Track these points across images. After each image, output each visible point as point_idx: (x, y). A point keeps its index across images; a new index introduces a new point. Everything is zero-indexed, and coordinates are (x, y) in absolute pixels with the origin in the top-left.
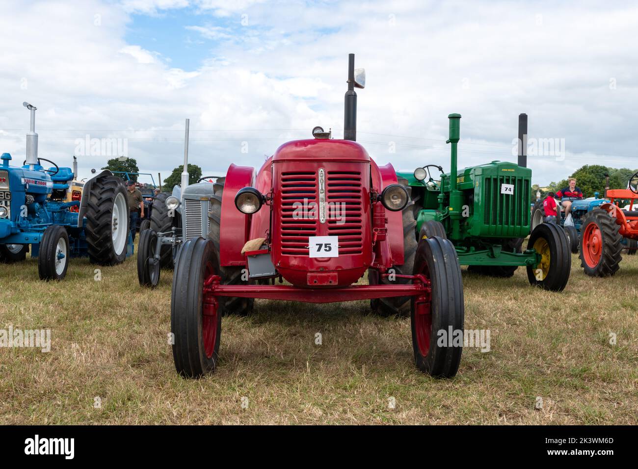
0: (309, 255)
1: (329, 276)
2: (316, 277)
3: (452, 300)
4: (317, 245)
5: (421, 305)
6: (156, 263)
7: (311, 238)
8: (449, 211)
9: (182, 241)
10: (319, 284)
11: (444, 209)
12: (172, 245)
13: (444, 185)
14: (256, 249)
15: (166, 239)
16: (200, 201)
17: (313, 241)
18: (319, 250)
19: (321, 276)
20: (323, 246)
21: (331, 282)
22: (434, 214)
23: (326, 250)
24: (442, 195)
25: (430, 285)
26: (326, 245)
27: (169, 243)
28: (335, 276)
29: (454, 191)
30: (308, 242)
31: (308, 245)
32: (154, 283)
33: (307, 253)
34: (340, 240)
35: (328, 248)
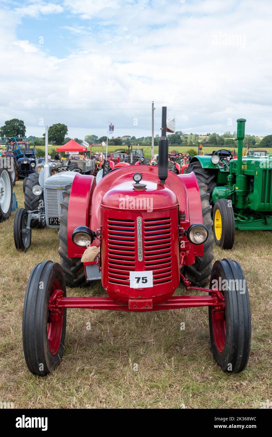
0: (129, 285)
1: (145, 302)
2: (135, 303)
3: (242, 323)
4: (136, 278)
5: (217, 312)
6: (28, 232)
7: (131, 273)
8: (235, 189)
9: (45, 217)
10: (138, 308)
11: (232, 185)
12: (38, 220)
13: (232, 168)
14: (92, 260)
15: (34, 215)
16: (56, 190)
17: (133, 275)
18: (138, 281)
19: (139, 302)
20: (141, 279)
21: (147, 307)
22: (225, 190)
23: (143, 282)
24: (231, 176)
25: (224, 301)
26: (143, 278)
27: (37, 218)
28: (150, 302)
29: (239, 175)
30: (129, 275)
31: (128, 278)
32: (26, 246)
33: (128, 284)
34: (154, 274)
35: (145, 280)
